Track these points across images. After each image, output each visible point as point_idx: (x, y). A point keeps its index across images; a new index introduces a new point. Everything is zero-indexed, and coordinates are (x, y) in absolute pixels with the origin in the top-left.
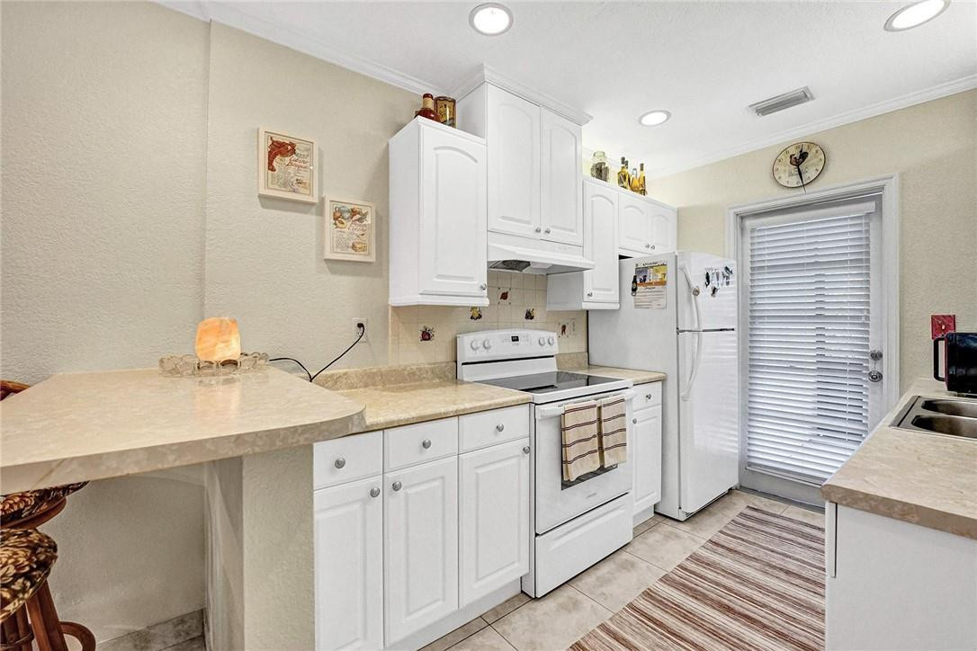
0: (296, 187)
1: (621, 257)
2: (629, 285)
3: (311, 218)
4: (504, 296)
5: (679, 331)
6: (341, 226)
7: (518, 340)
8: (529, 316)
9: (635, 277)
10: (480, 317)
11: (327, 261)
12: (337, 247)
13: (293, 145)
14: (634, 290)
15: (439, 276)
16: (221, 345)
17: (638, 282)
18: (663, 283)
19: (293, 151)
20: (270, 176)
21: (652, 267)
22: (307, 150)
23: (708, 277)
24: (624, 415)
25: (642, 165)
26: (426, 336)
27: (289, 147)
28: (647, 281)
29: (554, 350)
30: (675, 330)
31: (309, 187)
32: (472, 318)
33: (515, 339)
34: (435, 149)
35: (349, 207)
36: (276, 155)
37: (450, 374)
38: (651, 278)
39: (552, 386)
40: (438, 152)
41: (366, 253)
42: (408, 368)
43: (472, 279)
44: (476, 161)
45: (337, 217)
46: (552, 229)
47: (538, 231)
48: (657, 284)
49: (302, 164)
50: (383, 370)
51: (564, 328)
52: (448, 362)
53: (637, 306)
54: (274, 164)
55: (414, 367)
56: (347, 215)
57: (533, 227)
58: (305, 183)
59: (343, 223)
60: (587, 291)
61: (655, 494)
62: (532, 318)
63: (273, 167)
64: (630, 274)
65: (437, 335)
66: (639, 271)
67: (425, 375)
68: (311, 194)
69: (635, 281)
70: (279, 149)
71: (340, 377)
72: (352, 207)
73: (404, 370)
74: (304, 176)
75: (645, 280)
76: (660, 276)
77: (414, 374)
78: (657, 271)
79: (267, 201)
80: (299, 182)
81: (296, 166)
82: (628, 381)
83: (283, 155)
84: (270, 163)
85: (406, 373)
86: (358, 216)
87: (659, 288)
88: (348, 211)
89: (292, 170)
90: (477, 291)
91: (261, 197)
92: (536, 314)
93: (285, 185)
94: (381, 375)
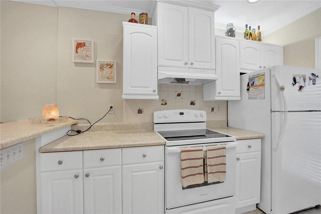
0: (86, 58)
1: (241, 74)
2: (245, 87)
3: (92, 69)
4: (179, 95)
5: (272, 111)
6: (103, 70)
7: (183, 114)
8: (192, 103)
9: (249, 83)
10: (166, 104)
11: (99, 84)
12: (101, 78)
13: (84, 43)
14: (248, 90)
15: (132, 87)
16: (48, 114)
17: (250, 85)
18: (263, 85)
19: (84, 45)
20: (76, 55)
21: (257, 77)
22: (89, 44)
23: (295, 80)
24: (225, 156)
25: (259, 27)
26: (140, 112)
27: (83, 44)
28: (255, 85)
29: (204, 119)
30: (270, 111)
31: (91, 57)
32: (162, 104)
33: (182, 114)
34: (130, 34)
35: (106, 63)
36: (79, 47)
37: (150, 127)
38: (257, 83)
39: (204, 136)
40: (131, 35)
41: (113, 80)
42: (131, 124)
43: (149, 87)
44: (151, 36)
45: (102, 68)
46: (194, 63)
47: (186, 64)
48: (260, 85)
49: (88, 49)
50: (120, 124)
51: (213, 109)
52: (150, 123)
53: (249, 98)
54: (78, 51)
55: (134, 124)
56: (105, 66)
57: (184, 62)
58: (89, 56)
59: (103, 69)
60: (218, 91)
61: (255, 199)
62: (194, 104)
63: (77, 52)
64: (246, 81)
65: (145, 111)
66: (250, 79)
67: (139, 127)
68: (91, 60)
69: (248, 85)
70: (80, 45)
71: (102, 126)
72: (107, 63)
73: (130, 125)
74: (88, 53)
75: (253, 84)
76: (261, 81)
77: (133, 127)
78: (260, 79)
79: (77, 64)
80: (87, 56)
81: (86, 50)
82: (233, 138)
83: (81, 47)
84: (76, 51)
85: (130, 126)
86: (109, 66)
87: (260, 88)
88: (106, 65)
89: (84, 52)
90: (152, 93)
91: (75, 63)
92: (196, 103)
93: (82, 57)
94: (120, 127)
